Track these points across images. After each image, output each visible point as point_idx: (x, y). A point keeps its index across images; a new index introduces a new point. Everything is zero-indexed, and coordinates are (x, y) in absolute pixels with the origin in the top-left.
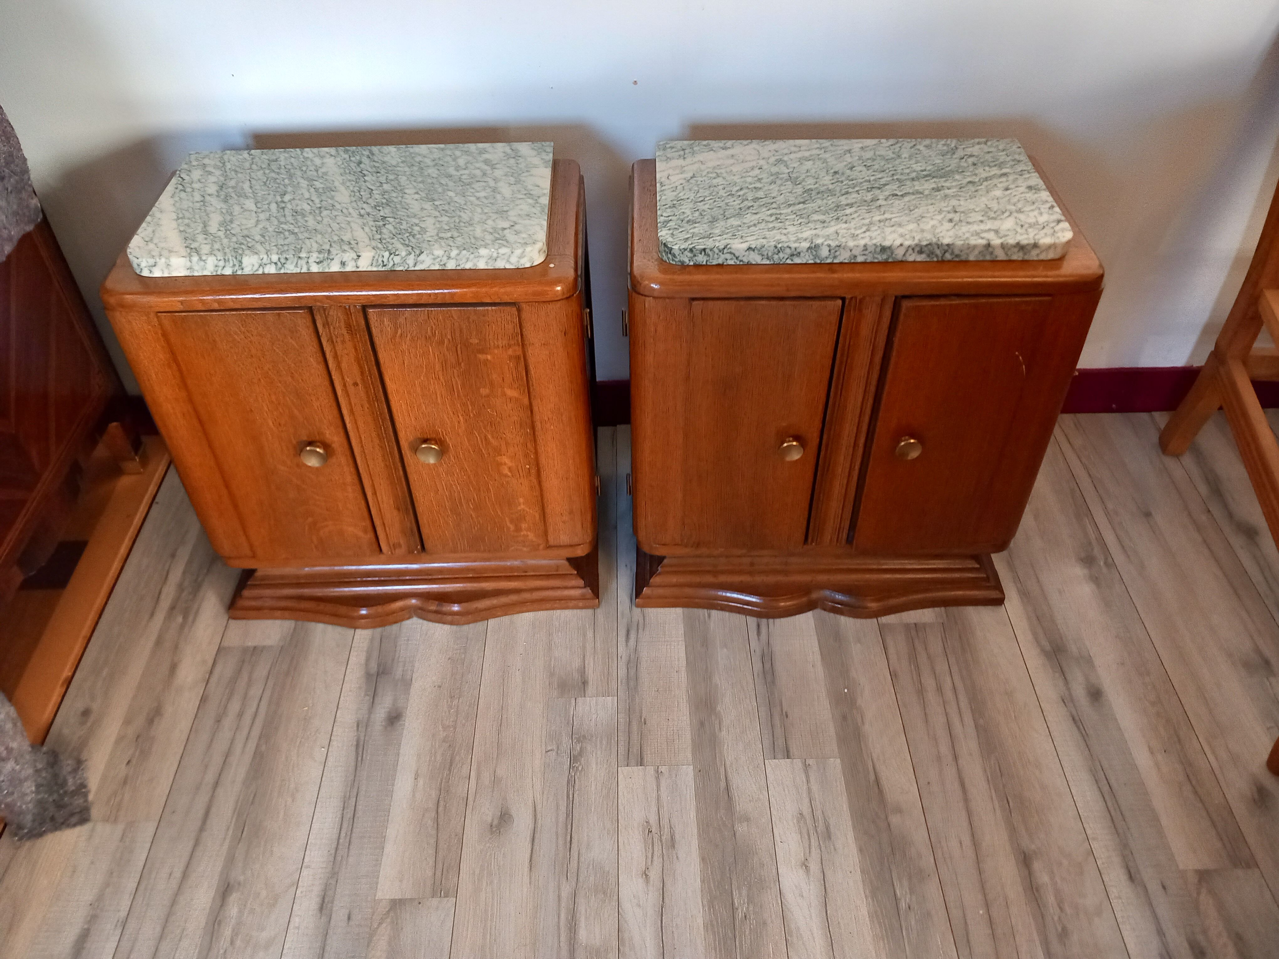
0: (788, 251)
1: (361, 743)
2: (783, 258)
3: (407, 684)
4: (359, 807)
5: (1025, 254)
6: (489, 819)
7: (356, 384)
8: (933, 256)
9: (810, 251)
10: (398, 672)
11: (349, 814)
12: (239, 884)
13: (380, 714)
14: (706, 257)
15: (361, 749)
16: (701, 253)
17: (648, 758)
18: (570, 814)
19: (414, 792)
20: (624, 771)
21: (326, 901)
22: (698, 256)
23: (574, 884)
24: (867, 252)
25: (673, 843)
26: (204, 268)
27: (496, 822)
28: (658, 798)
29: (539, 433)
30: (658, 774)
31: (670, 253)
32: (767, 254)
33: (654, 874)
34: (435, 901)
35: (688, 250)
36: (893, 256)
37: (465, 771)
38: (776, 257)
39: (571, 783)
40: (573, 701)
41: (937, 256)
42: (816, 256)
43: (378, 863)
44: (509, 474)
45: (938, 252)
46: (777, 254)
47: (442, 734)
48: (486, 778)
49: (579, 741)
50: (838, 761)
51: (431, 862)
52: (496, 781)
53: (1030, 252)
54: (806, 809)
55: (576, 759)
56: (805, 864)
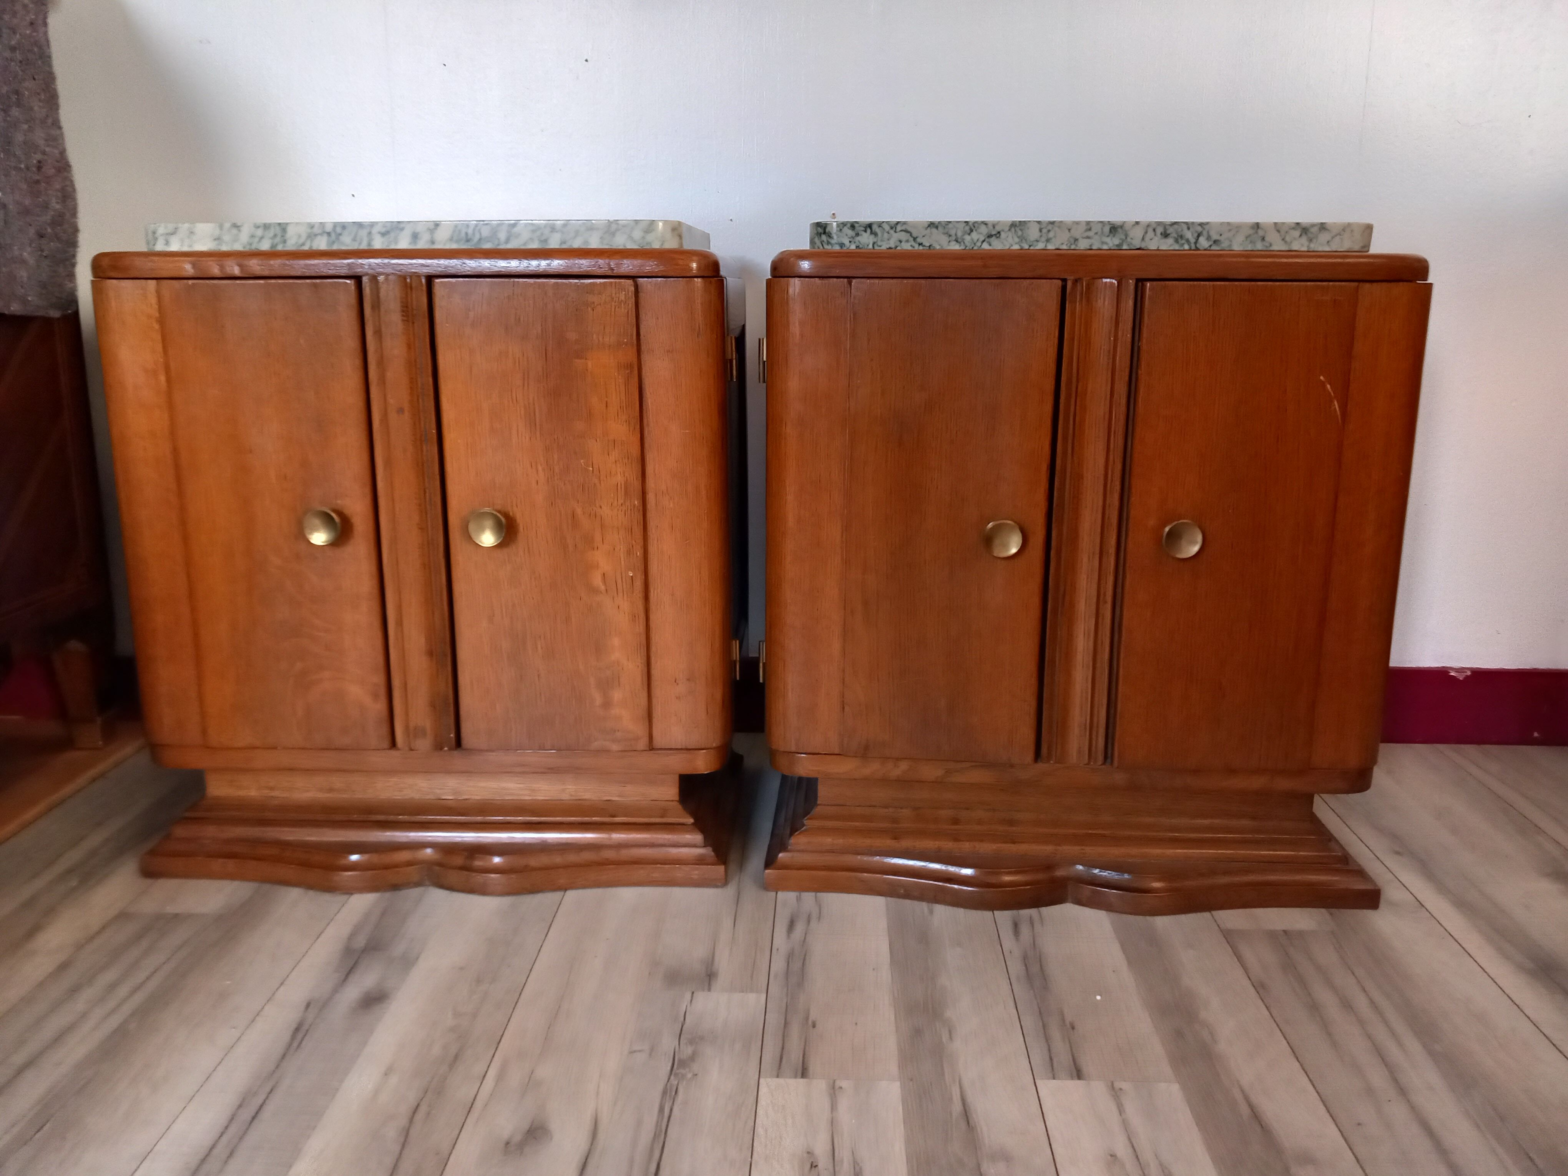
0: (984, 230)
1: (305, 1026)
2: (978, 240)
3: (408, 962)
4: (268, 1108)
6: (506, 1137)
8: (1183, 241)
9: (1013, 230)
10: (399, 949)
11: (246, 1115)
13: (353, 992)
14: (873, 236)
15: (300, 1036)
16: (865, 231)
19: (377, 1092)
20: (768, 1084)
24: (1091, 234)
27: (518, 1138)
28: (833, 1119)
31: (825, 232)
32: (956, 235)
35: (849, 225)
36: (1129, 239)
37: (479, 1068)
38: (967, 238)
39: (669, 1094)
40: (688, 996)
41: (1188, 241)
42: (1022, 238)
44: (603, 587)
45: (1189, 235)
46: (969, 234)
48: (515, 1078)
49: (691, 1042)
50: (1176, 1086)
52: (531, 1084)
54: (1122, 1149)
55: (683, 1064)
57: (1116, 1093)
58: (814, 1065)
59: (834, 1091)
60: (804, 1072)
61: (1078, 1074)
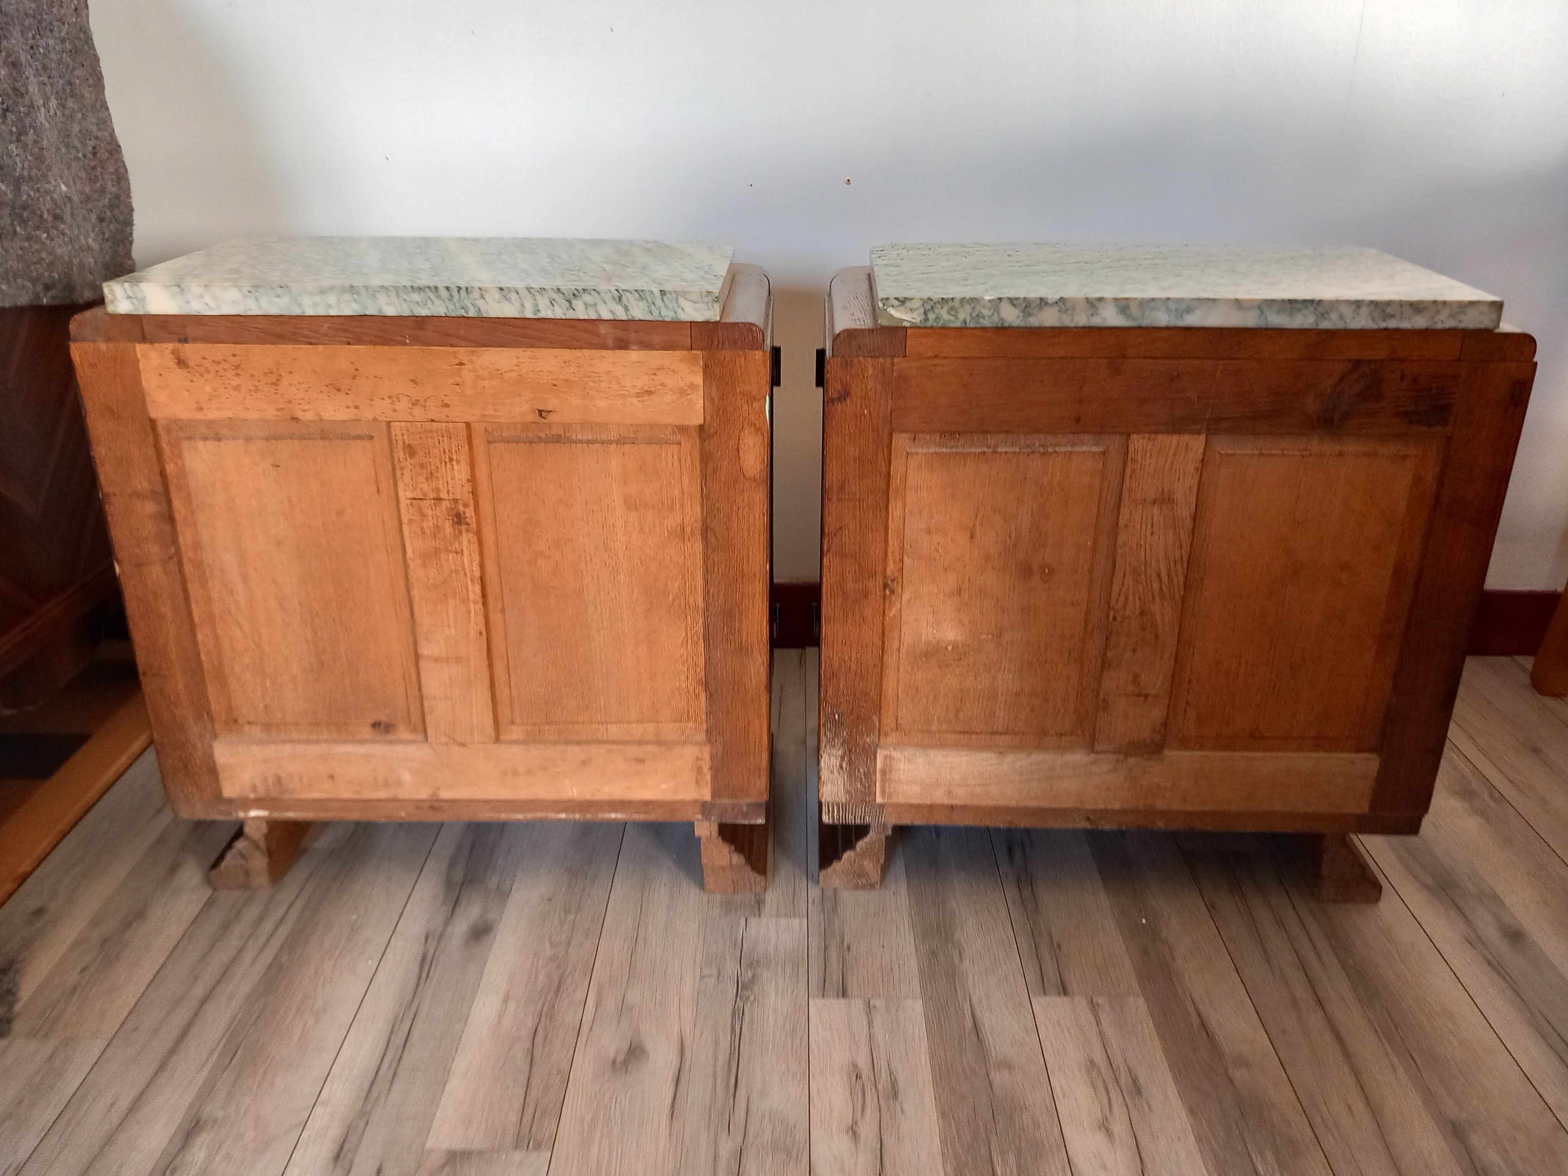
1: (429, 958)
3: (503, 894)
4: (416, 1033)
6: (612, 1055)
10: (494, 881)
11: (399, 1040)
12: (215, 1121)
13: (461, 926)
15: (426, 968)
17: (852, 985)
18: (735, 1052)
19: (500, 1017)
20: (816, 1004)
21: (346, 1148)
23: (739, 1140)
25: (894, 1092)
27: (620, 1058)
28: (871, 1038)
33: (868, 1131)
34: (518, 1156)
37: (579, 995)
39: (738, 1014)
40: (743, 921)
43: (434, 1101)
47: (548, 952)
48: (611, 1004)
49: (750, 966)
50: (1141, 1001)
51: (518, 1103)
52: (624, 1009)
54: (1098, 1056)
55: (745, 987)
56: (1105, 1126)
57: (1094, 1007)
58: (853, 987)
59: (869, 1009)
60: (844, 993)
61: (1064, 990)
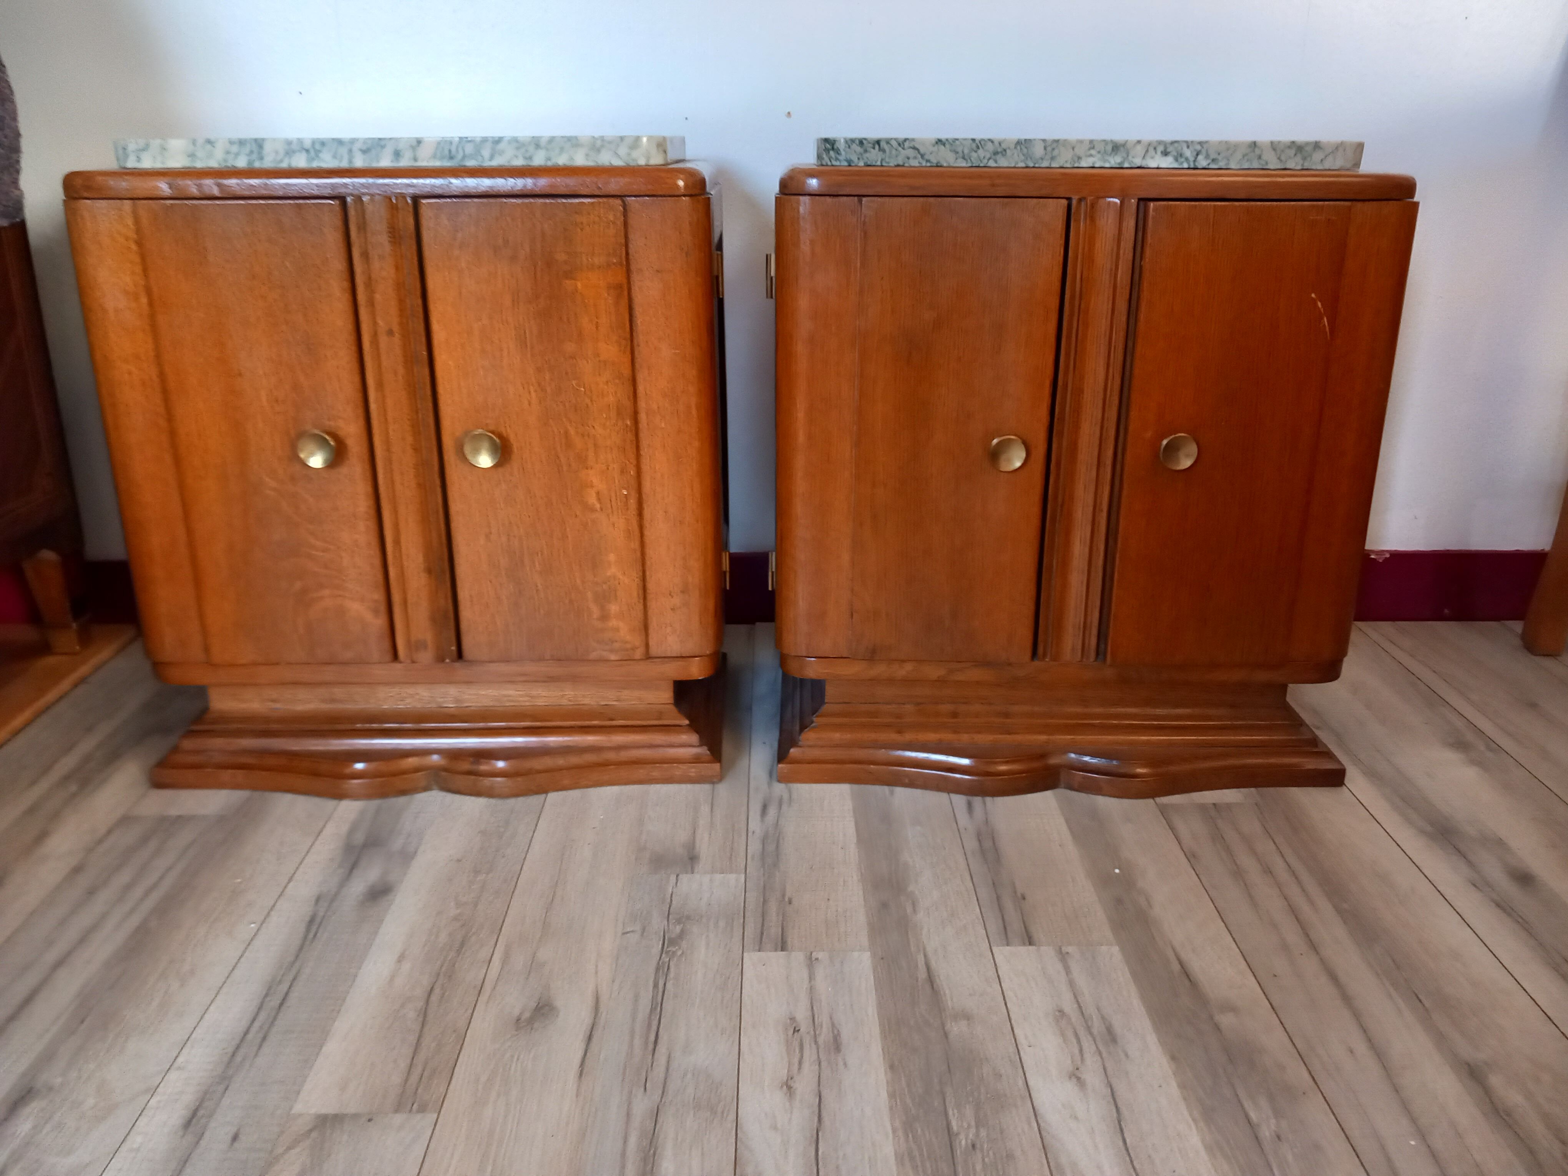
0: (990, 147)
1: (318, 920)
2: (984, 158)
3: (407, 857)
4: (294, 995)
5: (1304, 159)
6: (516, 1012)
7: (390, 333)
8: (1182, 160)
9: (1019, 147)
10: (396, 844)
11: (274, 1002)
12: (50, 1089)
13: (358, 887)
14: (881, 153)
15: (314, 929)
16: (874, 148)
17: (793, 939)
18: (657, 1007)
19: (392, 978)
20: (751, 958)
21: (199, 1114)
22: (870, 152)
23: (656, 1097)
24: (1093, 152)
25: (837, 1045)
26: (210, 156)
27: (527, 1015)
28: (812, 989)
29: (644, 435)
30: (811, 962)
31: (833, 149)
32: (963, 152)
33: (805, 1085)
34: (398, 1118)
35: (857, 142)
36: (1129, 159)
37: (484, 953)
38: (974, 155)
39: (662, 969)
40: (673, 878)
41: (1187, 160)
42: (1027, 156)
43: (307, 1063)
44: (598, 506)
45: (1188, 154)
46: (976, 152)
47: (453, 912)
48: (519, 960)
49: (679, 921)
50: (1115, 949)
51: (403, 1064)
52: (534, 966)
53: (1311, 156)
54: (1068, 1004)
55: (672, 943)
56: (1076, 1076)
57: (1063, 956)
60: (783, 946)
61: (1029, 940)
